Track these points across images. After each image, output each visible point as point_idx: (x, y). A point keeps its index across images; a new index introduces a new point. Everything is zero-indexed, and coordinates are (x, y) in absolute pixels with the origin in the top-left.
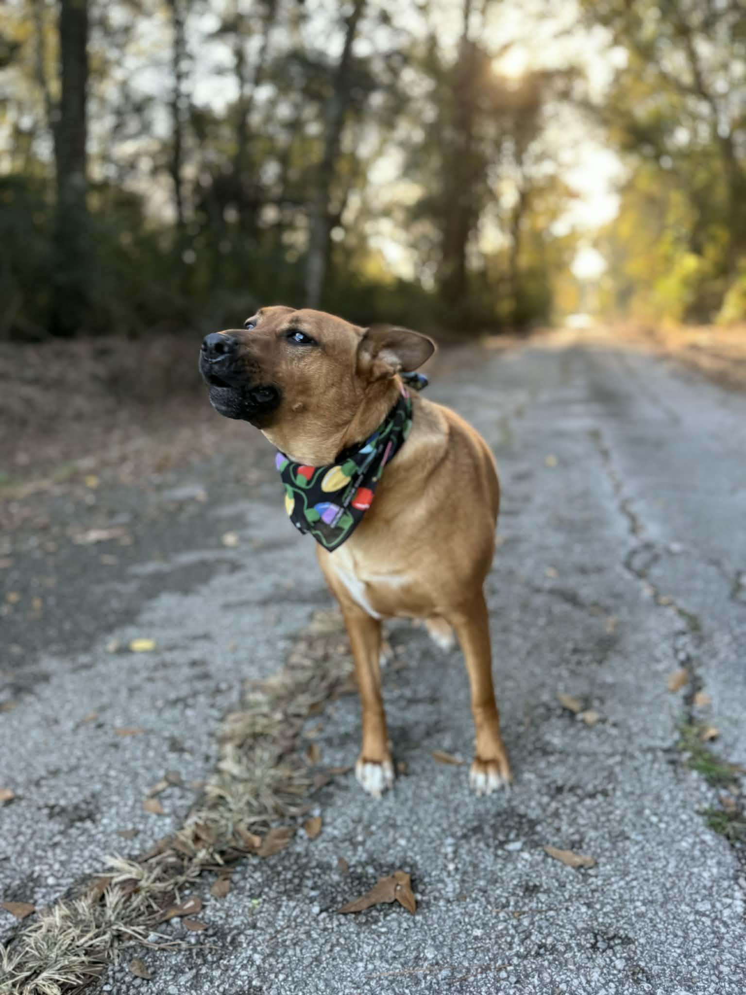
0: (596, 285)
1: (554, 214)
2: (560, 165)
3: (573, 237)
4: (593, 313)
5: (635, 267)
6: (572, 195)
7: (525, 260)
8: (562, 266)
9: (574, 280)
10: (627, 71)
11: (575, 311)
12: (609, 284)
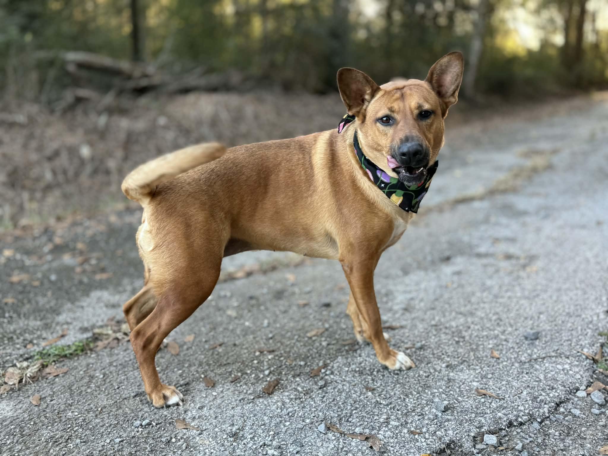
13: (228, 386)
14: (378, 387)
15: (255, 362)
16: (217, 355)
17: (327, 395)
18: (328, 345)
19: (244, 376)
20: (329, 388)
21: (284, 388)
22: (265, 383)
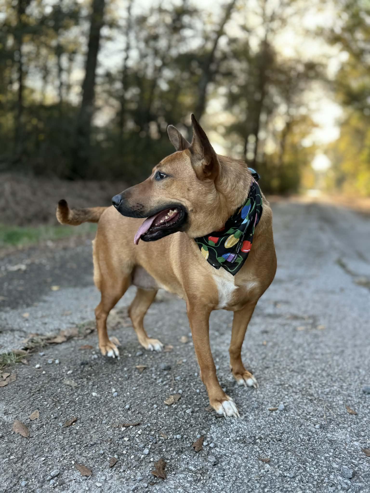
0: (325, 174)
1: (304, 135)
2: (309, 110)
3: (314, 147)
4: (322, 189)
5: (347, 166)
6: (315, 125)
7: (287, 159)
8: (306, 163)
9: (312, 170)
10: (348, 64)
11: (312, 188)
12: (332, 174)
13: (108, 473)
14: (271, 457)
15: (126, 439)
16: (76, 434)
17: (226, 472)
18: (192, 412)
19: (121, 457)
20: (223, 464)
21: (174, 468)
22: (150, 465)
